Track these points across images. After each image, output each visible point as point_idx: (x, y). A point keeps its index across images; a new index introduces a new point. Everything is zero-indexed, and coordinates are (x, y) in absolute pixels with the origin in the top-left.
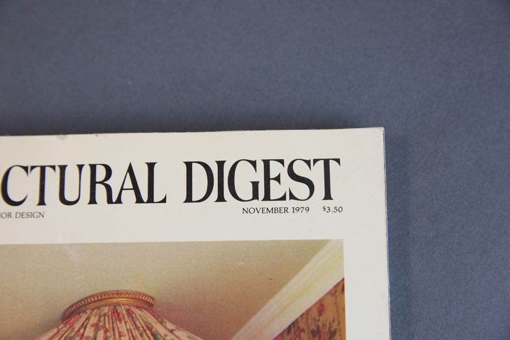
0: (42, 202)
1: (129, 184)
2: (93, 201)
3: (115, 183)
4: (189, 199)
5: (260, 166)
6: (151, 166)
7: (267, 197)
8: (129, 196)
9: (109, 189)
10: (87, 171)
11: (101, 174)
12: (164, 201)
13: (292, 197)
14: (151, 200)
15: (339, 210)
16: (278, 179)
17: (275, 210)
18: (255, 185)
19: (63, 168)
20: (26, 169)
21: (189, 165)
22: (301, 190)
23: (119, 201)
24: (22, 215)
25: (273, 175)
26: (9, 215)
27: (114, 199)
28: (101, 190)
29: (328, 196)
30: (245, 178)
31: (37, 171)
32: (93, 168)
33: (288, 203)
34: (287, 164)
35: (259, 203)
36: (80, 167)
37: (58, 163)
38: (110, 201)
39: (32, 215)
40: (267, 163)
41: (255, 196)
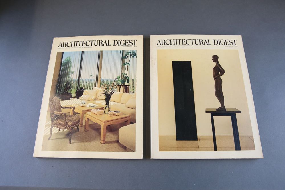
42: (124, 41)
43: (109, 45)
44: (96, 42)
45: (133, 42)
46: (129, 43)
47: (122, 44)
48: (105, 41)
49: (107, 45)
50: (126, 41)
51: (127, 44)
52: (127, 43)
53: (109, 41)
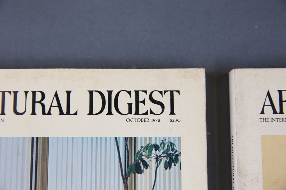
42: (129, 93)
43: (72, 111)
44: (21, 96)
45: (166, 100)
46: (149, 105)
47: (123, 107)
48: (56, 95)
49: (65, 111)
50: (137, 92)
51: (142, 109)
52: (141, 105)
53: (72, 94)
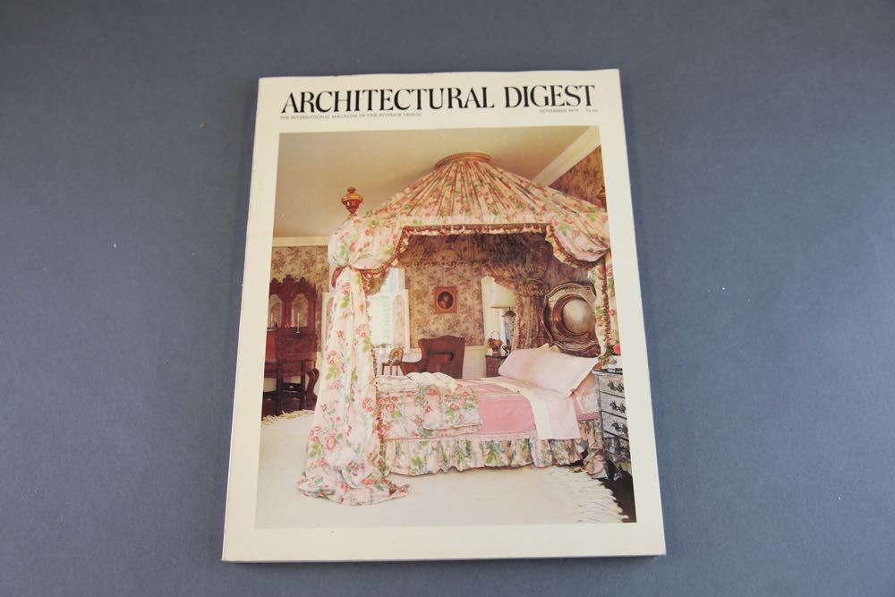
0: (419, 108)
1: (472, 98)
2: (450, 106)
3: (463, 97)
4: (508, 105)
5: (549, 89)
6: (484, 89)
7: (554, 104)
8: (472, 104)
9: (460, 101)
10: (446, 93)
11: (454, 93)
12: (493, 107)
13: (568, 104)
14: (485, 106)
15: (595, 111)
16: (559, 95)
17: (559, 111)
18: (546, 98)
19: (431, 91)
20: (409, 91)
21: (507, 89)
22: (573, 101)
23: (466, 106)
24: (407, 115)
25: (556, 93)
26: (400, 115)
27: (463, 105)
28: (455, 102)
29: (589, 104)
30: (540, 96)
31: (416, 93)
32: (450, 90)
33: (566, 107)
34: (564, 88)
35: (550, 107)
36: (442, 90)
37: (428, 88)
38: (461, 106)
39: (414, 115)
40: (552, 88)
41: (547, 103)
